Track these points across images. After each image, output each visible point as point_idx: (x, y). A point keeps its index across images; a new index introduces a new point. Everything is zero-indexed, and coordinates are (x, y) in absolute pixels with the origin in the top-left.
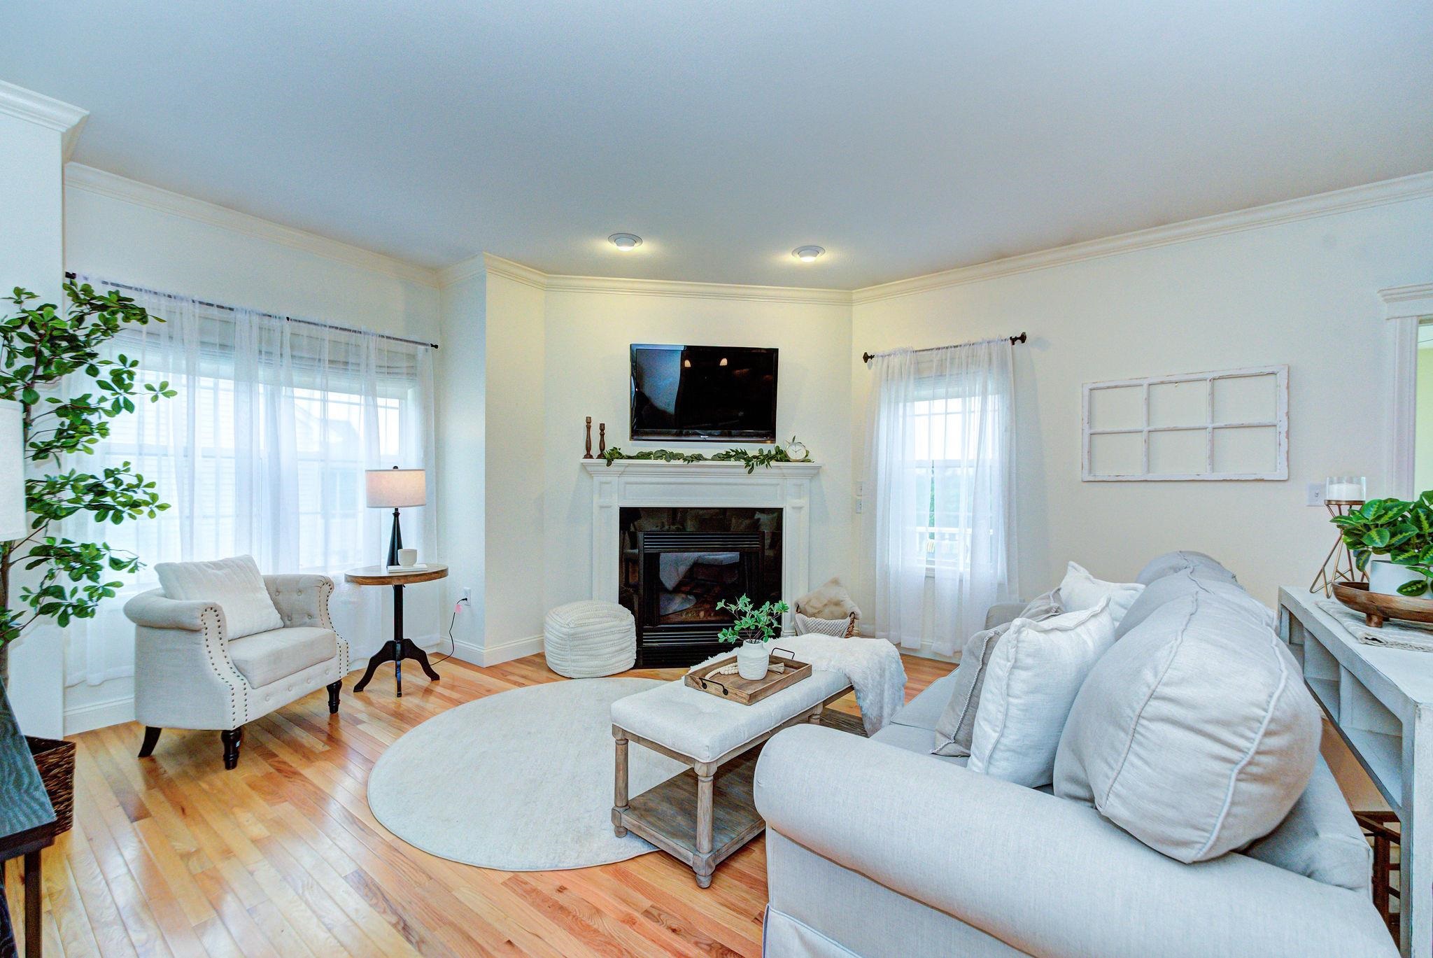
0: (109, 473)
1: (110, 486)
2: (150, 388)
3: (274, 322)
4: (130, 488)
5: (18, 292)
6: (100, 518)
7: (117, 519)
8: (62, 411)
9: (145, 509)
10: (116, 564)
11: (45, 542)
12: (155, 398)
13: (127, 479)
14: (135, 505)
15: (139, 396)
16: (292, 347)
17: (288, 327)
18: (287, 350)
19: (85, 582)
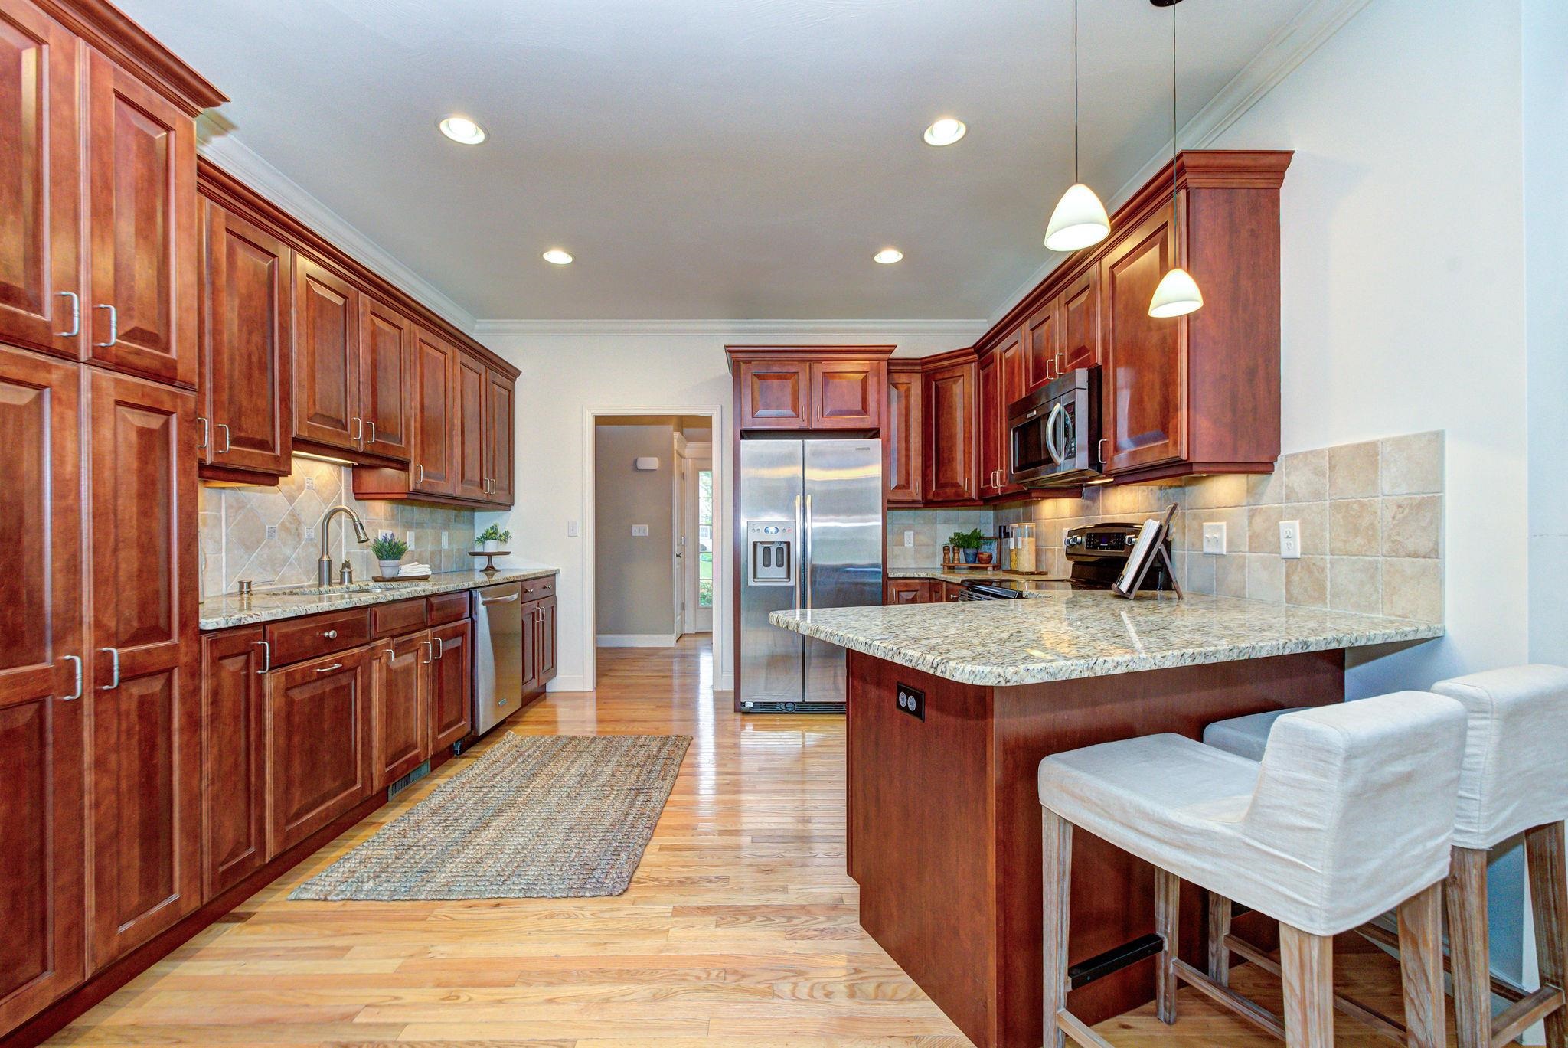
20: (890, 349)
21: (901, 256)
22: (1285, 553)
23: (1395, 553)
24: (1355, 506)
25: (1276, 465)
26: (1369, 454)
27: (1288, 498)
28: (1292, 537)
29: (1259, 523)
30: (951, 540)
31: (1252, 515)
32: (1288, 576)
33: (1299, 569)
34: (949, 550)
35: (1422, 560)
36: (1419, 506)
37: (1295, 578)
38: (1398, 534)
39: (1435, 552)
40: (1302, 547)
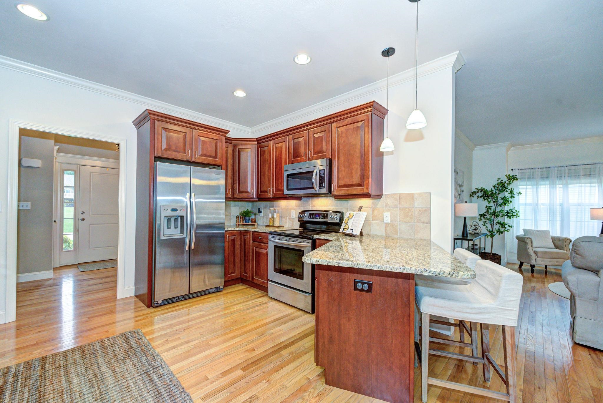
0: (510, 210)
1: (510, 212)
2: (517, 193)
3: (562, 168)
4: (514, 212)
5: (498, 178)
6: (507, 218)
7: (510, 218)
8: (502, 199)
9: (515, 216)
10: (509, 226)
11: (498, 221)
12: (518, 195)
13: (514, 211)
14: (514, 216)
15: (515, 195)
16: (569, 174)
17: (567, 168)
18: (567, 175)
19: (504, 229)
20: (227, 132)
21: (245, 95)
22: (385, 221)
23: (418, 222)
24: (407, 210)
25: (382, 197)
26: (411, 197)
27: (386, 206)
28: (387, 217)
29: (376, 213)
30: (240, 214)
31: (373, 211)
32: (386, 228)
33: (389, 226)
34: (239, 218)
35: (425, 224)
36: (425, 210)
37: (388, 228)
38: (419, 217)
39: (429, 222)
40: (390, 220)
